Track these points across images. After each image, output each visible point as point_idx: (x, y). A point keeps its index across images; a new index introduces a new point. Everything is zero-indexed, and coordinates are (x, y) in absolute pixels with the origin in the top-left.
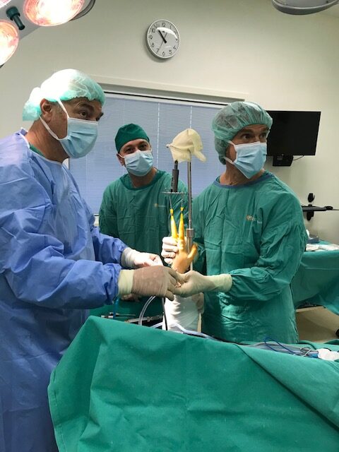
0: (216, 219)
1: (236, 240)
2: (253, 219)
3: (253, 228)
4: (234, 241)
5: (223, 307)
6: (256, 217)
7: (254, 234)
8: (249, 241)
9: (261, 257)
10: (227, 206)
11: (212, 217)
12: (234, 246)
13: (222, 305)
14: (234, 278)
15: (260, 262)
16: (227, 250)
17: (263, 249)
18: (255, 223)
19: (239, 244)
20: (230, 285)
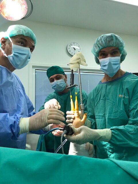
0: (101, 100)
1: (114, 110)
2: (123, 96)
3: (123, 101)
4: (112, 111)
5: (110, 155)
6: (124, 94)
7: (125, 105)
8: (121, 109)
9: (130, 118)
10: (106, 92)
11: (98, 100)
12: (112, 114)
13: (109, 153)
14: (112, 131)
15: (130, 122)
16: (108, 117)
17: (131, 114)
18: (124, 98)
19: (116, 112)
20: (110, 135)
